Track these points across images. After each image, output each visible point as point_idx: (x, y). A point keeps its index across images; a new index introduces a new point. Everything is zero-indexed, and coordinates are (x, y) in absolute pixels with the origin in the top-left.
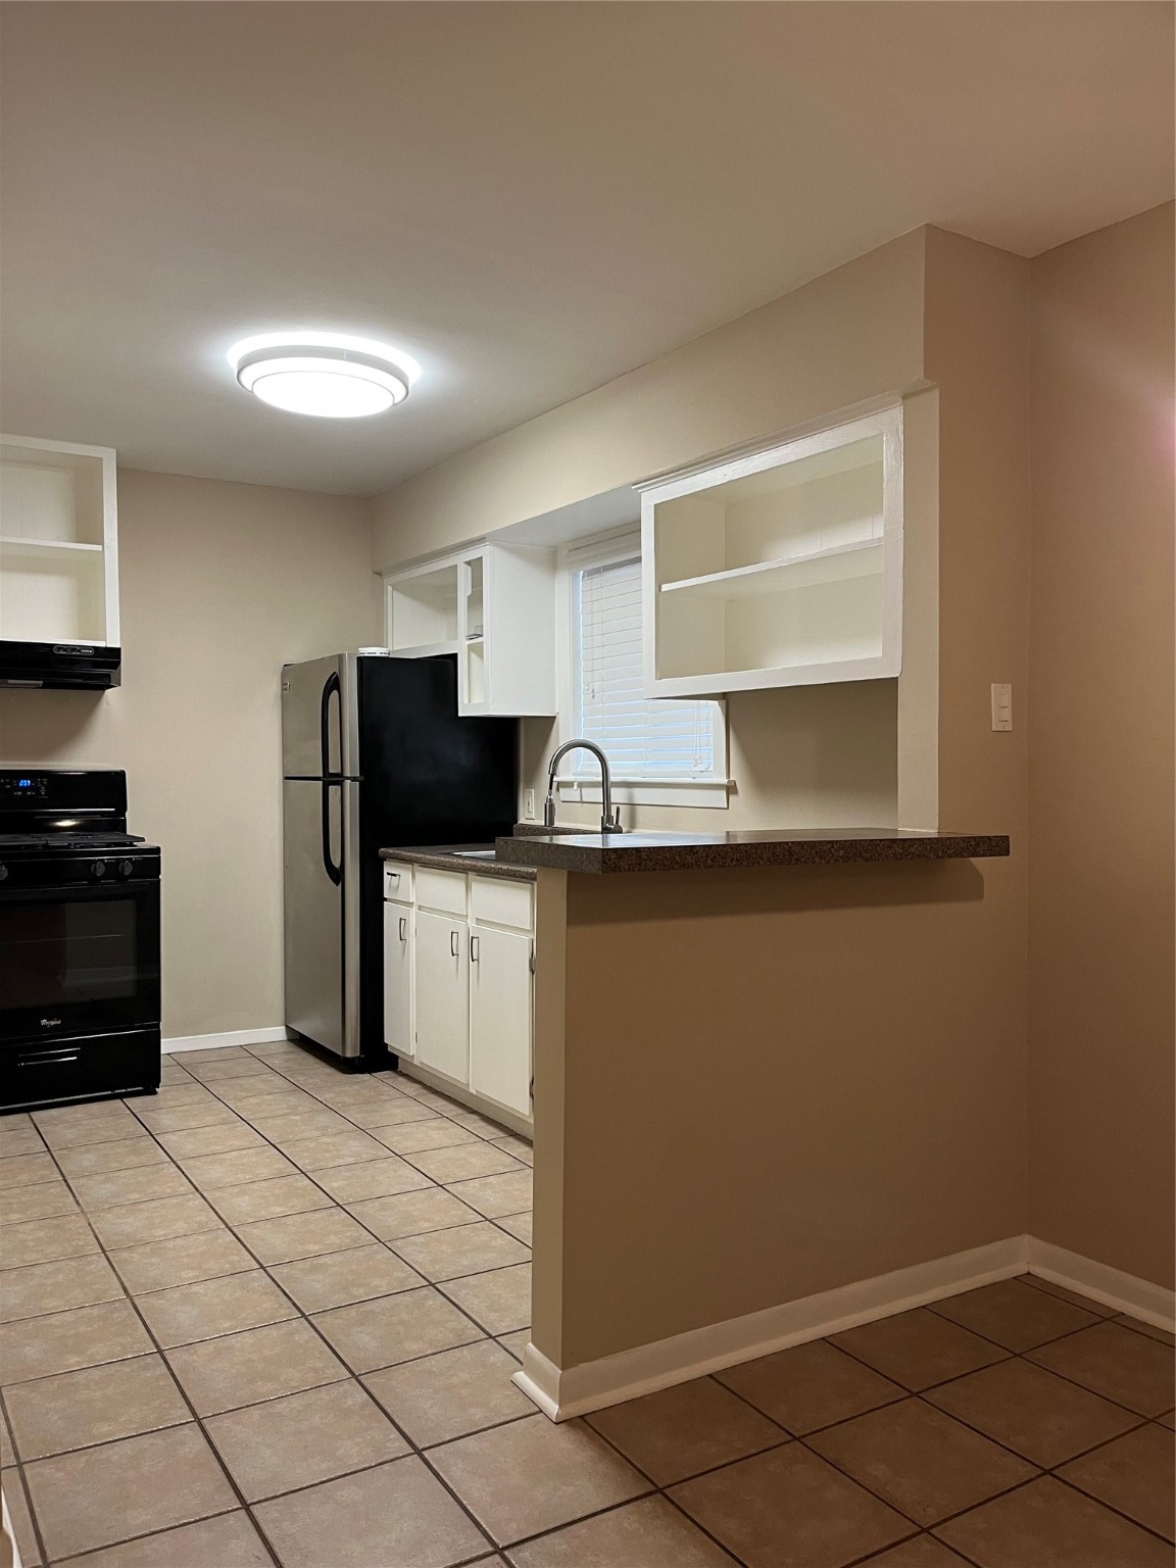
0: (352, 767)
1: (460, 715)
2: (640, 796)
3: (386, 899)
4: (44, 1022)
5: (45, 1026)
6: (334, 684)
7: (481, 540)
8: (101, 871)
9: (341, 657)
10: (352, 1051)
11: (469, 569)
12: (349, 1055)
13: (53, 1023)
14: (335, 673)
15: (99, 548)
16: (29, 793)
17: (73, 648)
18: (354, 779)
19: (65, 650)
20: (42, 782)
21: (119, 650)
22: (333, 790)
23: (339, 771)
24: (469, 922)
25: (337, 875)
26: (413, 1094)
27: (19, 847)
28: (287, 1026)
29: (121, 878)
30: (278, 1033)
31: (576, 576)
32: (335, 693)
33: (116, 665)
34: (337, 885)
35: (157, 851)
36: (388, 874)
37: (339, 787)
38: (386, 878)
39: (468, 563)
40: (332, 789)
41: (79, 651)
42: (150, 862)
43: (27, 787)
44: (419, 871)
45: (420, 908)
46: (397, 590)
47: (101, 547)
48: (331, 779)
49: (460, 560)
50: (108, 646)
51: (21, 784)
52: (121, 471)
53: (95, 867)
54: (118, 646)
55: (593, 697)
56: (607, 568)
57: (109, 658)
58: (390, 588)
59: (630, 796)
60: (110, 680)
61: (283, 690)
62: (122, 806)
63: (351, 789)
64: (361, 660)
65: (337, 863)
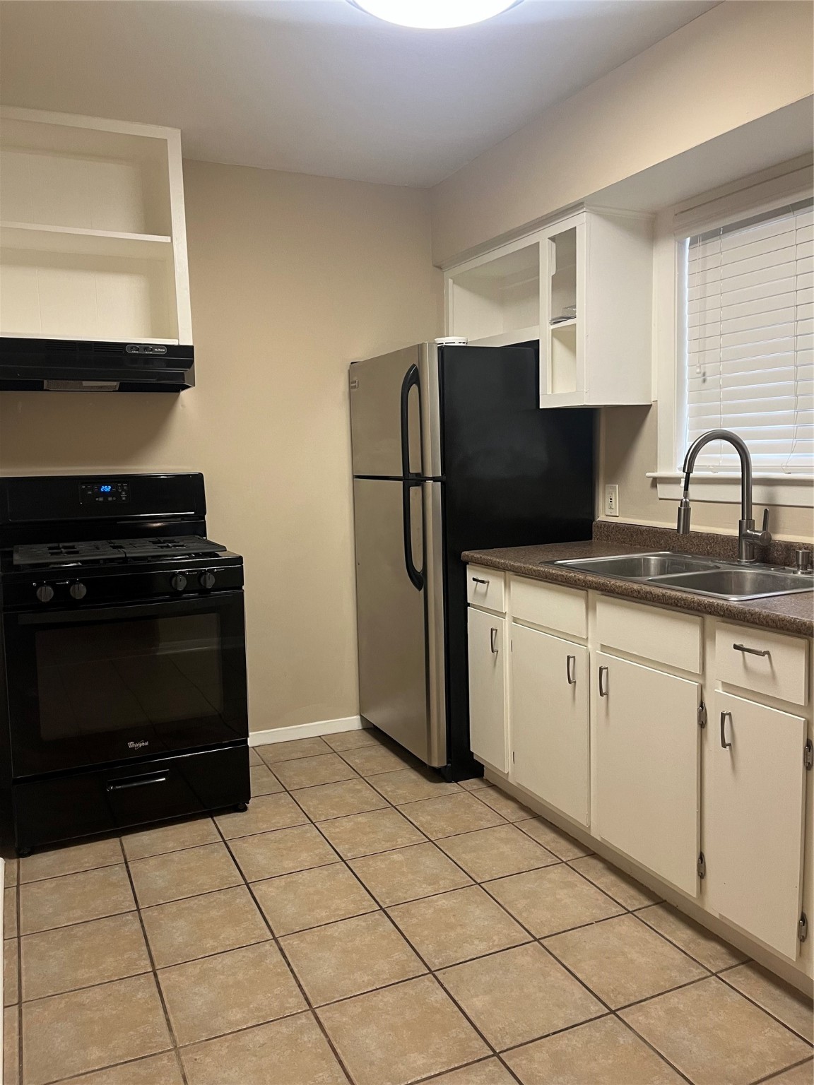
0: (434, 466)
1: (541, 407)
2: (785, 496)
3: (469, 605)
4: (131, 745)
5: (134, 748)
6: (414, 377)
7: (576, 207)
8: (182, 584)
9: (420, 348)
10: (438, 760)
11: (554, 245)
12: (436, 764)
13: (140, 745)
14: (414, 365)
15: (167, 239)
16: (110, 499)
17: (146, 347)
18: (435, 479)
19: (138, 349)
20: (122, 486)
21: (192, 348)
22: (415, 491)
23: (419, 471)
24: (590, 646)
25: (419, 580)
26: (512, 818)
27: (97, 561)
28: (361, 716)
29: (204, 591)
30: (352, 722)
31: (682, 244)
32: (414, 387)
33: (190, 363)
34: (420, 589)
35: (239, 560)
36: (474, 579)
37: (419, 488)
38: (471, 584)
39: (553, 239)
40: (413, 489)
41: (152, 350)
42: (232, 572)
43: (107, 492)
44: (514, 580)
45: (515, 620)
46: (456, 284)
47: (169, 238)
48: (412, 480)
49: (543, 238)
50: (181, 344)
51: (102, 490)
52: (187, 163)
53: (176, 581)
54: (190, 344)
55: (704, 381)
56: (728, 229)
57: (183, 356)
58: (450, 281)
59: (771, 496)
60: (184, 379)
61: (350, 388)
62: (201, 510)
63: (434, 490)
64: (442, 350)
65: (418, 567)
